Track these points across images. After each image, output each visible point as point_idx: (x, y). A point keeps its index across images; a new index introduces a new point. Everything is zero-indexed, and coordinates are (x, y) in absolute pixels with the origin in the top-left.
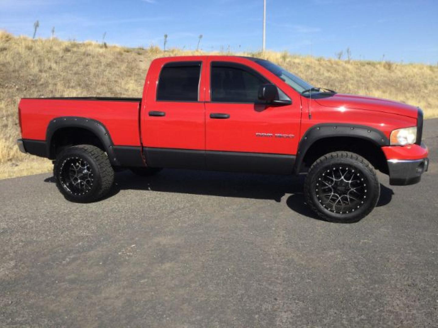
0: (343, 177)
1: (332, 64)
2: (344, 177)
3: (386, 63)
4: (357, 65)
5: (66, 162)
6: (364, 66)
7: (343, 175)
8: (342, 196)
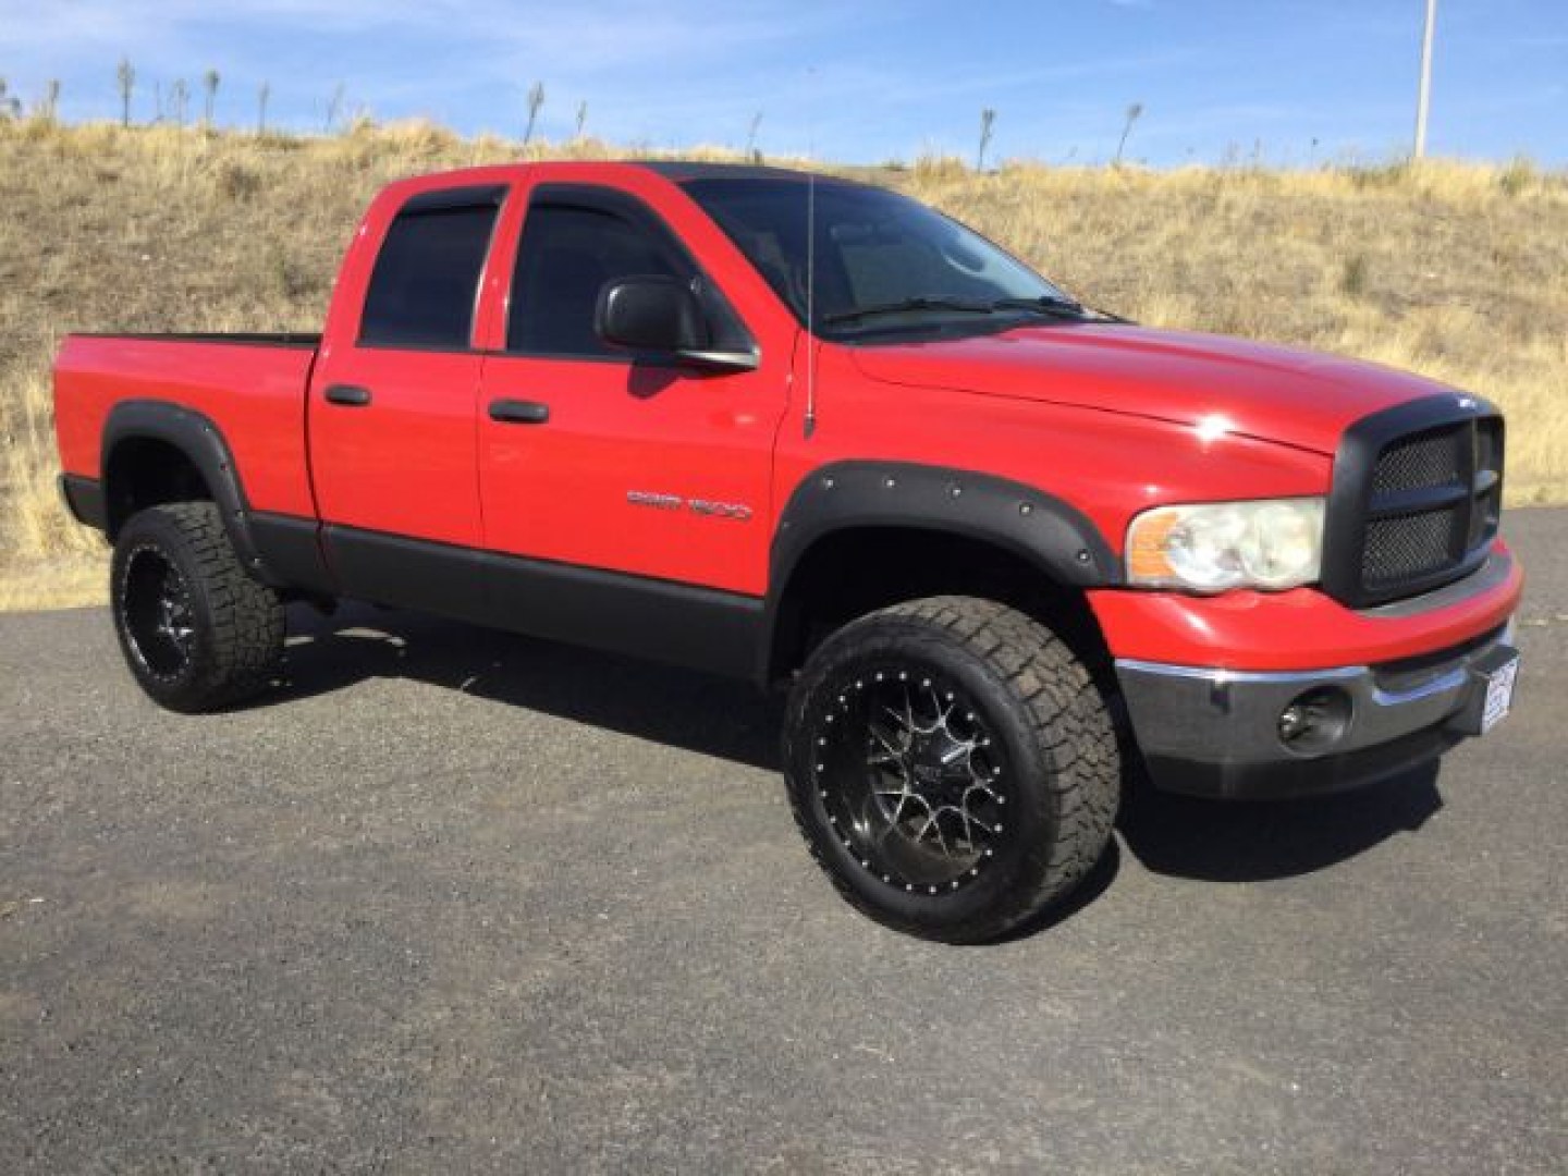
0: (942, 722)
2: (947, 722)
5: (135, 560)
7: (943, 713)
8: (941, 809)
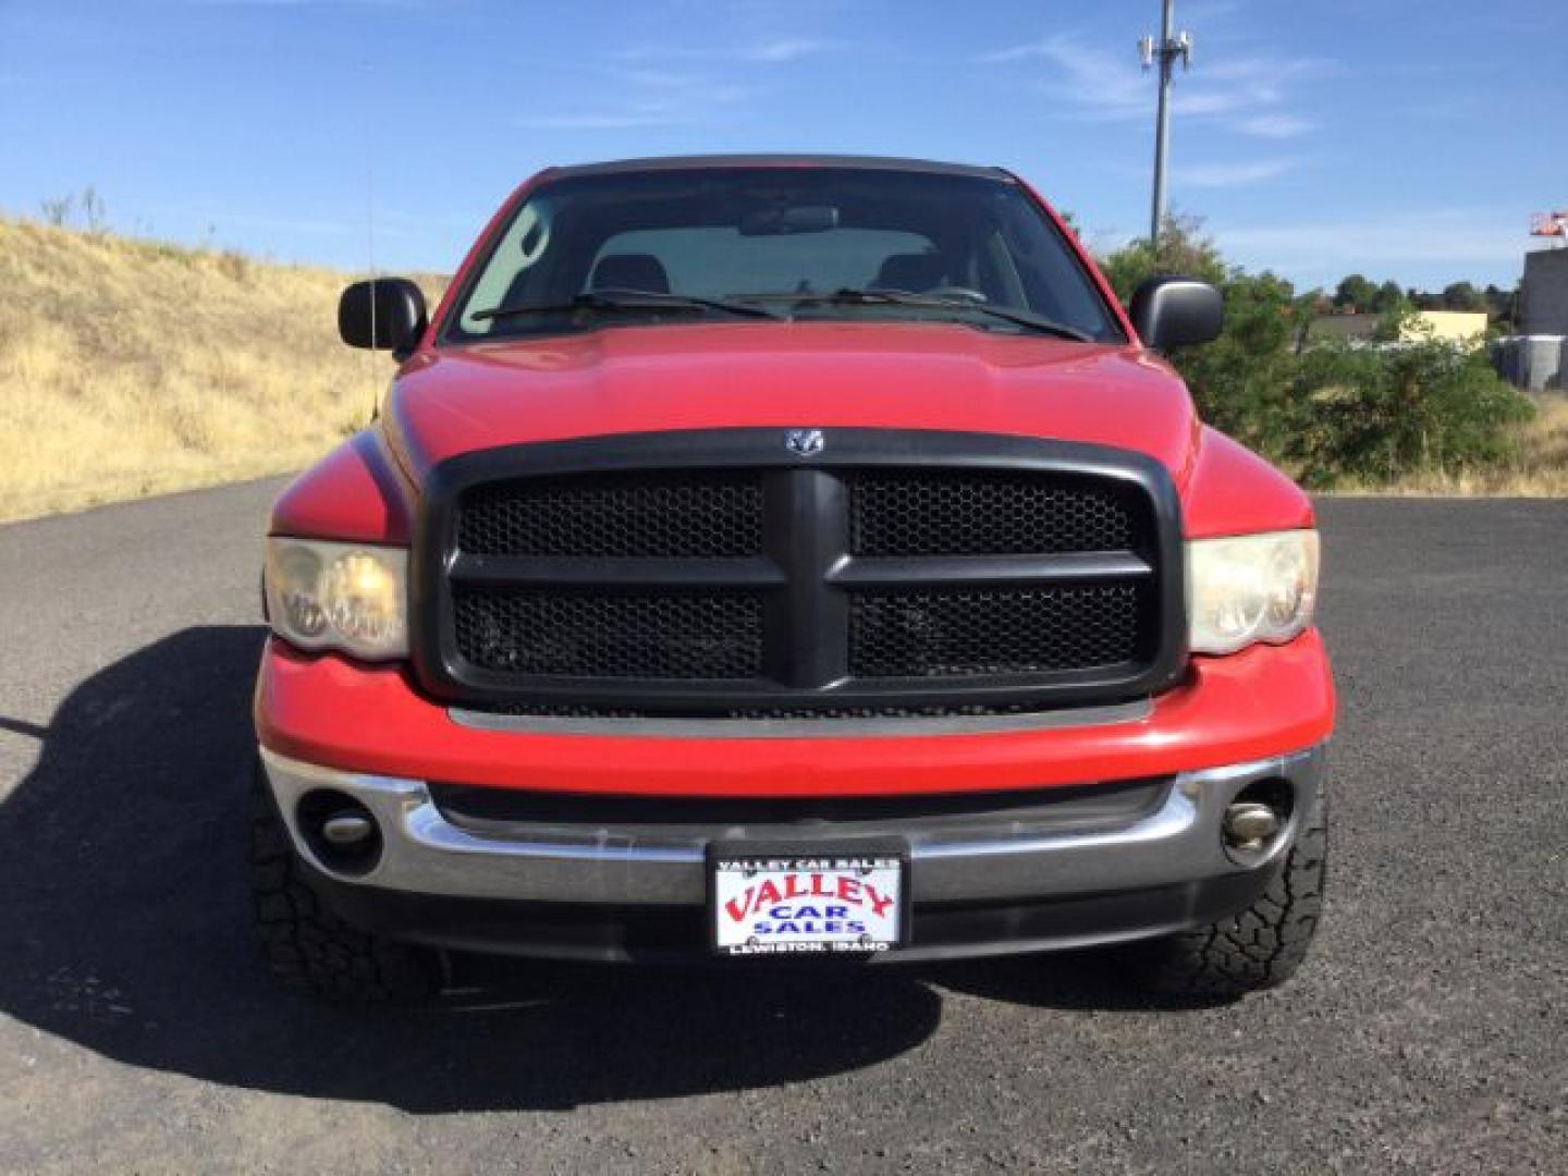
1: (41, 243)
3: (227, 255)
4: (131, 253)
6: (154, 259)
